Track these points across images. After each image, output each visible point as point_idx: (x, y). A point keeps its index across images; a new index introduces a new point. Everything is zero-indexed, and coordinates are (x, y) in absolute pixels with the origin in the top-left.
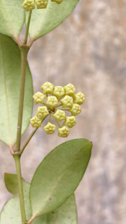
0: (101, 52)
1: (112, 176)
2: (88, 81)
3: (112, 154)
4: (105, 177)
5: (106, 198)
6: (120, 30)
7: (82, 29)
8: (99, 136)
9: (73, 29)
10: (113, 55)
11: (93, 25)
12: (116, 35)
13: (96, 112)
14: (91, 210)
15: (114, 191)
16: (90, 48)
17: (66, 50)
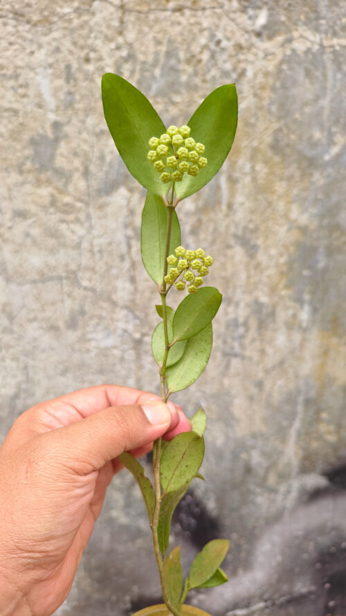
0: (240, 233)
1: (241, 320)
2: (229, 252)
3: (242, 305)
4: (236, 320)
5: (236, 334)
6: (254, 218)
7: (227, 216)
9: (220, 216)
10: (248, 235)
12: (251, 221)
13: (233, 275)
14: (225, 342)
15: (241, 330)
16: (232, 229)
17: (215, 230)
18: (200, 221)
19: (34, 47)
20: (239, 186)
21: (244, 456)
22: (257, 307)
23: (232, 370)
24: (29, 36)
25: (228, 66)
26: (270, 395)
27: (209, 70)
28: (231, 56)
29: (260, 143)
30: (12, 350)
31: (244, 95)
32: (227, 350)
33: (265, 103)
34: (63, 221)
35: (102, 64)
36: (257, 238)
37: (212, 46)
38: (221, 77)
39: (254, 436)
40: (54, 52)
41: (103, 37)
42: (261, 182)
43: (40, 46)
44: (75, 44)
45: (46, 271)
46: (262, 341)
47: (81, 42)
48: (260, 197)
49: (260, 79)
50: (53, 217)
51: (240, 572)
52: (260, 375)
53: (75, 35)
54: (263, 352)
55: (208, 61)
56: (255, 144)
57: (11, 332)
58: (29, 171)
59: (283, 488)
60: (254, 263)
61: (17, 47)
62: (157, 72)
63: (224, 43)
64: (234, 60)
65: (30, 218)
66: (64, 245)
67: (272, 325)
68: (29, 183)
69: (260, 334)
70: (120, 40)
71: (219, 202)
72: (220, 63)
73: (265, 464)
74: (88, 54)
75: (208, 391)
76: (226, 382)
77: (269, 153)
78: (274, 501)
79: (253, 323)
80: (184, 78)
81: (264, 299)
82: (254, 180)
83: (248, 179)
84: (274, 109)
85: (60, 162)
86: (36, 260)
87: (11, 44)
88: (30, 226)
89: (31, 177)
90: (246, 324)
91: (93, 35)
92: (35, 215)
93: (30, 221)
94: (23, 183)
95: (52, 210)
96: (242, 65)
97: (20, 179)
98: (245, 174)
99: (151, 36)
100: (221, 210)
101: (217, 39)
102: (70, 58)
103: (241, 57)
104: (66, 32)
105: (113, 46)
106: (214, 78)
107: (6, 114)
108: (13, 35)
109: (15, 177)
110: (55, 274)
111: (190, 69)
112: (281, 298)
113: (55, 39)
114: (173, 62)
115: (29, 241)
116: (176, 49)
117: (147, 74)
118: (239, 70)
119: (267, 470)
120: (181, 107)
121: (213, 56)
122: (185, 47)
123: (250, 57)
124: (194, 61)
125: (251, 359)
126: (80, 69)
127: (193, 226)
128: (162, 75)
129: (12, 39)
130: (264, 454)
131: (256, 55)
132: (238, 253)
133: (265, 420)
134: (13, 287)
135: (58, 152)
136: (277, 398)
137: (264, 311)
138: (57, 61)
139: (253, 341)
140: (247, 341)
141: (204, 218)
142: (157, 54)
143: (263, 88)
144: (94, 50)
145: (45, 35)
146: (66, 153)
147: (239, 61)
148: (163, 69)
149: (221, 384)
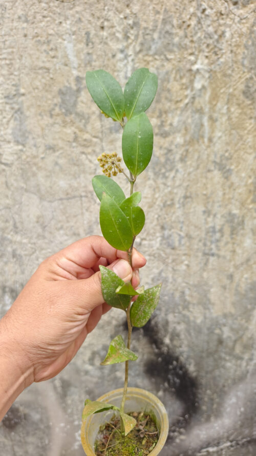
0: (218, 160)
1: (218, 228)
2: (209, 175)
3: (219, 216)
4: (214, 228)
5: (213, 239)
6: (229, 148)
7: (208, 147)
8: (212, 206)
9: (203, 147)
10: (224, 162)
11: (214, 144)
12: (227, 151)
13: (212, 193)
14: (205, 245)
15: (218, 235)
16: (212, 158)
17: (199, 157)
18: (187, 151)
19: (62, 19)
20: (218, 123)
21: (217, 331)
22: (231, 217)
23: (210, 267)
24: (58, 10)
25: (211, 29)
26: (238, 285)
27: (196, 33)
28: (214, 21)
29: (235, 90)
30: (44, 252)
31: (224, 51)
32: (207, 251)
33: (240, 57)
34: (83, 153)
35: (114, 30)
36: (231, 164)
37: (199, 14)
38: (205, 37)
39: (225, 316)
40: (76, 22)
41: (114, 9)
42: (234, 120)
43: (66, 18)
44: (93, 15)
45: (70, 191)
46: (234, 243)
47: (98, 14)
48: (234, 132)
49: (236, 38)
50: (75, 149)
51: (212, 419)
52: (232, 270)
53: (93, 8)
54: (234, 252)
55: (195, 25)
56: (231, 90)
57: (44, 238)
58: (58, 115)
59: (246, 357)
60: (228, 183)
61: (48, 19)
62: (156, 36)
63: (208, 11)
64: (216, 24)
65: (58, 150)
66: (84, 172)
67: (242, 232)
68: (58, 123)
69: (232, 238)
70: (128, 11)
71: (203, 137)
72: (204, 27)
73: (233, 338)
74: (103, 23)
75: (191, 283)
76: (205, 275)
77: (242, 97)
78: (240, 366)
79: (227, 230)
80: (176, 40)
81: (235, 211)
82: (229, 119)
83: (224, 119)
84: (246, 62)
85: (81, 107)
86: (63, 183)
87: (44, 17)
88: (58, 157)
89: (59, 120)
90: (221, 231)
91: (106, 8)
92: (62, 148)
93: (57, 154)
94: (53, 125)
95: (74, 144)
96: (222, 28)
97: (51, 121)
98: (223, 114)
99: (151, 8)
100: (204, 142)
101: (203, 7)
102: (89, 26)
103: (222, 22)
104: (86, 6)
105: (122, 16)
106: (200, 39)
107: (40, 71)
108: (45, 10)
109: (47, 120)
110: (76, 194)
111: (181, 33)
112: (249, 210)
113: (77, 12)
114: (168, 27)
115: (57, 168)
116: (170, 17)
117: (148, 37)
118: (220, 33)
119: (235, 342)
120: (174, 62)
121: (199, 22)
122: (178, 15)
123: (229, 22)
124: (185, 26)
125: (224, 257)
126: (96, 35)
127: (182, 155)
128: (160, 38)
129: (45, 13)
130: (232, 329)
131: (233, 19)
132: (217, 175)
133: (233, 304)
134: (46, 204)
135: (79, 99)
136: (243, 287)
137: (236, 221)
138: (79, 29)
139: (227, 243)
140: (222, 244)
141: (191, 149)
142: (156, 21)
143: (238, 46)
144: (108, 20)
145: (71, 9)
146: (85, 100)
147: (220, 25)
148: (160, 33)
149: (202, 277)
